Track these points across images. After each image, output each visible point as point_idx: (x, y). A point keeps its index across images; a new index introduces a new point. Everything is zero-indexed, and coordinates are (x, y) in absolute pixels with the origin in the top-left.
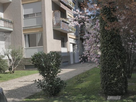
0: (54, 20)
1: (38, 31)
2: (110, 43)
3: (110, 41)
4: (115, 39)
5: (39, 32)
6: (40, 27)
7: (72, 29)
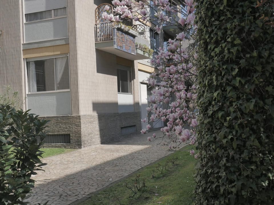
0: (98, 26)
1: (59, 53)
2: (237, 70)
3: (238, 64)
4: (260, 56)
5: (61, 54)
6: (63, 42)
7: (144, 50)
